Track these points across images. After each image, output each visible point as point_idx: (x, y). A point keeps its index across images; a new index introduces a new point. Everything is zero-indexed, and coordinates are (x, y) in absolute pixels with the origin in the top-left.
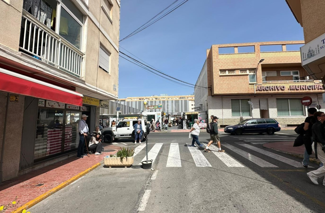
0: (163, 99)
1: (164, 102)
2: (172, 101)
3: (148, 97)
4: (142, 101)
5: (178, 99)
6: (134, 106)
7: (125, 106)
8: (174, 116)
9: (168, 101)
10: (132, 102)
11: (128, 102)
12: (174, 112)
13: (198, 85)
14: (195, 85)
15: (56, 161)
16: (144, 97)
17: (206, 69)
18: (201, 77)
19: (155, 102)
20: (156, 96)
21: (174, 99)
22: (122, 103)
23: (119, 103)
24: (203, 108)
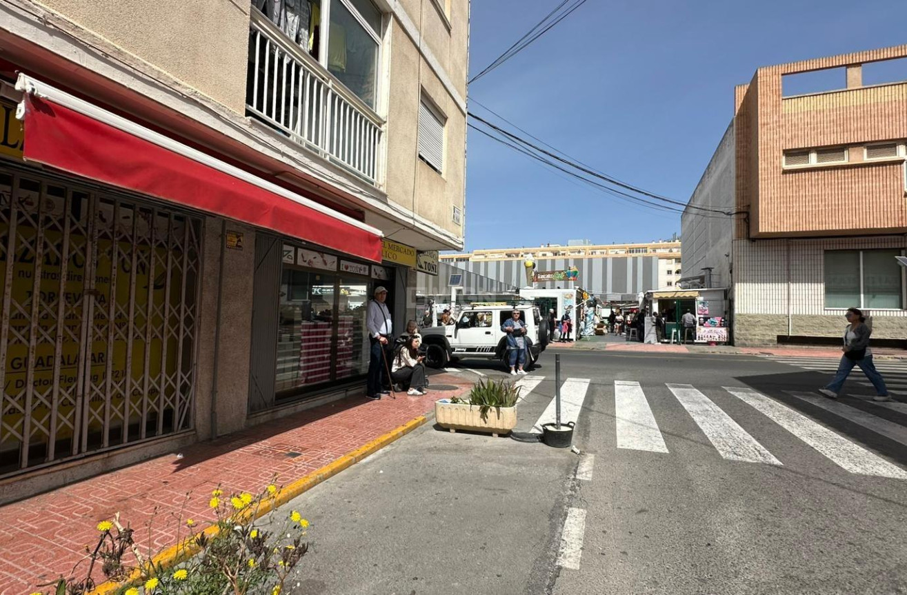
0: (576, 255)
1: (578, 262)
2: (605, 260)
3: (533, 249)
4: (515, 259)
5: (622, 253)
6: (492, 276)
7: (469, 274)
8: (612, 304)
9: (590, 261)
10: (486, 263)
11: (477, 264)
12: (609, 291)
13: (698, 203)
14: (687, 206)
15: (302, 406)
16: (521, 250)
17: (730, 152)
18: (711, 182)
19: (553, 261)
20: (553, 247)
21: (612, 253)
22: (461, 265)
23: (452, 264)
24: (715, 279)
